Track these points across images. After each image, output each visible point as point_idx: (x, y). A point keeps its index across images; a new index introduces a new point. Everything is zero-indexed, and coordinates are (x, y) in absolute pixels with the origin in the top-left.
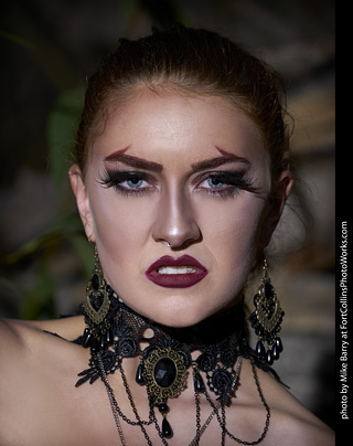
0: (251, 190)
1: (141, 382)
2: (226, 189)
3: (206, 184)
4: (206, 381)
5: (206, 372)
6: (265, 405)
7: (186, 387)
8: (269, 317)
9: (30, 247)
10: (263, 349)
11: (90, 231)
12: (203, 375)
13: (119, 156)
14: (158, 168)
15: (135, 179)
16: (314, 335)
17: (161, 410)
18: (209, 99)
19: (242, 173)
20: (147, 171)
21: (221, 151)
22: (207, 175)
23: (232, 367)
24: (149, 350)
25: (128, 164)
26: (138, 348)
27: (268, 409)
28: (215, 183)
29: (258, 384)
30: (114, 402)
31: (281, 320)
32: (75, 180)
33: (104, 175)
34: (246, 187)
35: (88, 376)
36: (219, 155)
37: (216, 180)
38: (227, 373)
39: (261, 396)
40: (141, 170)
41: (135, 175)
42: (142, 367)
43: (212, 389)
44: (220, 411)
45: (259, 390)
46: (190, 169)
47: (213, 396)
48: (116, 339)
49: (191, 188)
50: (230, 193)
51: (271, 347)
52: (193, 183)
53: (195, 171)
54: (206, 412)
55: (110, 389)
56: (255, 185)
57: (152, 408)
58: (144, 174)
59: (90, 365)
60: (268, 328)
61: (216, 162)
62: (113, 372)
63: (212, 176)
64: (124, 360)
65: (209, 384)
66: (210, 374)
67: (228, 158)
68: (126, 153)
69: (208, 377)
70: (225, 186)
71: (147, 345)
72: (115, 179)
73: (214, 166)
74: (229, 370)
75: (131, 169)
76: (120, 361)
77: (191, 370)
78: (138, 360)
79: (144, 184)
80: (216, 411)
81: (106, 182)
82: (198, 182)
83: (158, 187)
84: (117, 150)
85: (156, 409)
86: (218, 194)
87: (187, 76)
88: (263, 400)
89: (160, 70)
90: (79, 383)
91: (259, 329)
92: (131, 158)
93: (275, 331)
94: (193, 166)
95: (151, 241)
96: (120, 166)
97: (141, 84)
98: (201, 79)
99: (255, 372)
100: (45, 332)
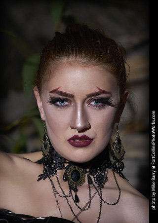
0: (112, 106)
1: (65, 180)
2: (101, 105)
3: (93, 103)
4: (93, 179)
5: (93, 175)
6: (119, 188)
7: (85, 182)
8: (119, 153)
9: (16, 122)
10: (116, 166)
11: (42, 116)
12: (92, 177)
13: (55, 91)
14: (72, 96)
15: (62, 101)
16: (136, 159)
17: (74, 191)
18: (94, 67)
19: (108, 98)
20: (67, 98)
21: (99, 89)
22: (93, 99)
23: (104, 173)
24: (68, 166)
25: (59, 94)
26: (64, 165)
27: (120, 190)
28: (97, 102)
29: (115, 179)
30: (54, 188)
31: (124, 155)
32: (36, 93)
33: (49, 99)
34: (110, 104)
35: (42, 177)
36: (98, 91)
37: (97, 101)
38: (102, 175)
39: (117, 183)
40: (65, 97)
41: (62, 99)
42: (65, 174)
43: (96, 183)
44: (99, 191)
45: (116, 181)
46: (86, 97)
47: (96, 185)
48: (54, 162)
49: (86, 105)
50: (103, 107)
51: (119, 165)
52: (87, 103)
53: (88, 98)
54: (93, 191)
55: (52, 182)
56: (113, 104)
57: (70, 190)
58: (66, 99)
59: (43, 172)
60: (118, 157)
61: (97, 94)
62: (53, 176)
63: (95, 100)
64: (58, 171)
65: (95, 180)
66: (95, 176)
67: (102, 92)
68: (59, 90)
69: (94, 178)
70: (101, 104)
71: (68, 164)
72: (54, 101)
73: (96, 96)
74: (103, 174)
75: (60, 97)
76: (56, 171)
77: (86, 175)
78: (64, 171)
79: (66, 103)
80: (98, 191)
81: (50, 102)
82: (89, 102)
83: (72, 104)
84: (55, 88)
85: (72, 191)
86: (98, 108)
87: (84, 57)
88: (118, 186)
89: (73, 54)
90: (39, 180)
91: (114, 157)
92: (61, 92)
93: (121, 159)
94: (87, 96)
95: (70, 129)
96: (56, 96)
97: (65, 60)
98: (91, 58)
99: (114, 174)
100: (24, 158)
